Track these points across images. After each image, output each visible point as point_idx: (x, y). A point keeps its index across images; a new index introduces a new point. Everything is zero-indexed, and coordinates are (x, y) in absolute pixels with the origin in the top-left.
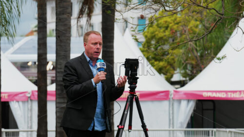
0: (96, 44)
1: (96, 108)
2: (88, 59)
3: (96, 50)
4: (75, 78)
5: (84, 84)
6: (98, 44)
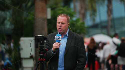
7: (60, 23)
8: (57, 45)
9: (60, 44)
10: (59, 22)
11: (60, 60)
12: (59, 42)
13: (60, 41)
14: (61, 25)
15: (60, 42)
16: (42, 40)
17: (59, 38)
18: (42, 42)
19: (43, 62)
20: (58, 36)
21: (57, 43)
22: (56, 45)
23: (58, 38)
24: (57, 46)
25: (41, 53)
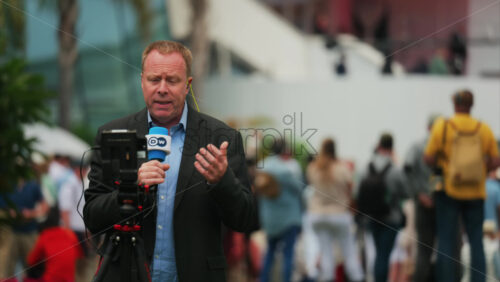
7: (163, 82)
8: (157, 171)
9: (165, 169)
10: (156, 74)
11: (164, 226)
12: (161, 160)
13: (165, 153)
14: (166, 86)
15: (167, 157)
16: (128, 149)
17: (162, 145)
18: (128, 157)
19: (134, 239)
20: (158, 136)
21: (156, 165)
22: (154, 173)
23: (158, 144)
24: (156, 177)
25: (125, 201)
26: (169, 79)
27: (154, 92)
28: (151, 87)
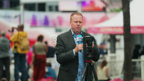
0: (77, 22)
1: (78, 69)
2: (73, 33)
3: (77, 26)
4: (62, 48)
5: (68, 53)
6: (78, 22)
19: (92, 64)
20: (81, 37)
26: (80, 22)
27: (76, 25)
28: (75, 24)
